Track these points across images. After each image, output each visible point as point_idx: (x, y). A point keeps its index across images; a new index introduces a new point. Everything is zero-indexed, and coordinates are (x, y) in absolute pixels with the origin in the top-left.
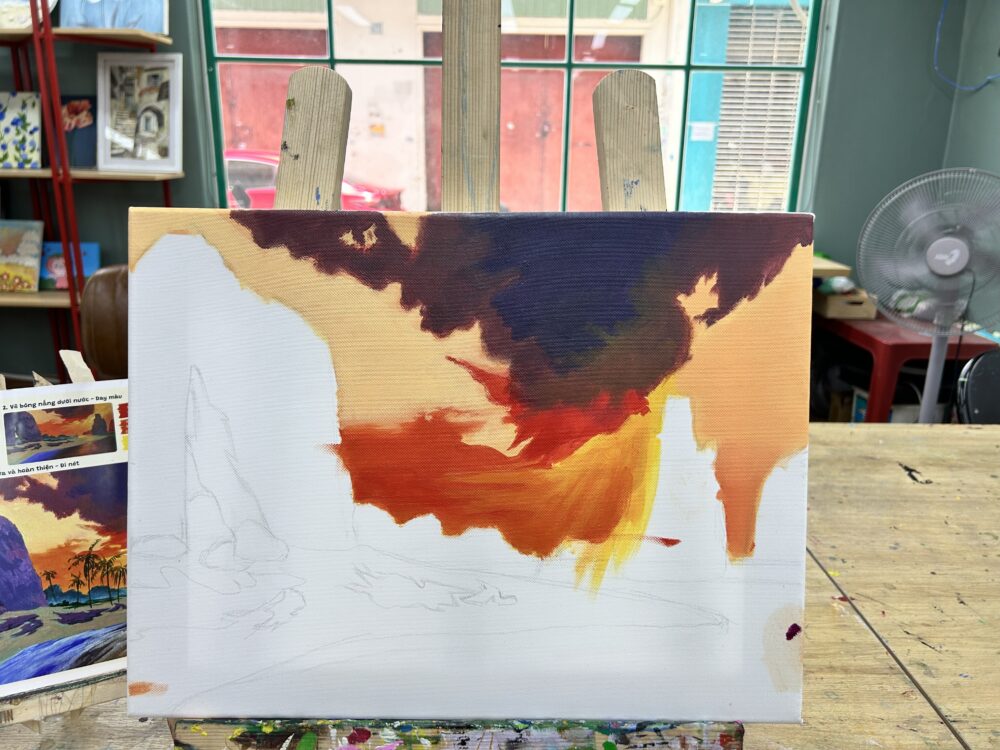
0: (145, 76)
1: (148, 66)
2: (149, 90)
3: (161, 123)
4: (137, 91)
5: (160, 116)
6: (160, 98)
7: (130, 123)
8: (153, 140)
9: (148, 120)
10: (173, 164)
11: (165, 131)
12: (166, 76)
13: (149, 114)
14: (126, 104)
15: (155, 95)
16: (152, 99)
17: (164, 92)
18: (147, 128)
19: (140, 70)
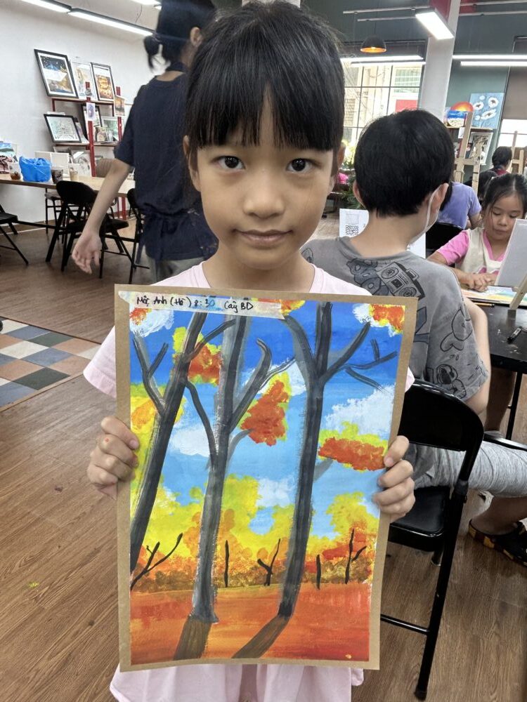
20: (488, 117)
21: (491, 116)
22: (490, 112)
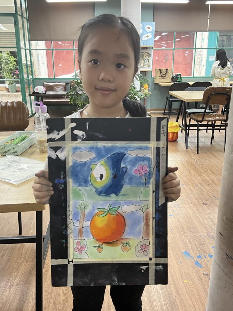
0: (146, 53)
1: (147, 52)
2: (147, 56)
3: (148, 61)
4: (145, 56)
5: (148, 60)
6: (149, 57)
7: (143, 62)
8: (147, 64)
9: (146, 61)
10: (150, 69)
11: (149, 63)
12: (150, 53)
13: (147, 60)
14: (143, 58)
15: (148, 56)
16: (147, 57)
17: (149, 56)
18: (146, 62)
19: (146, 52)
20: (146, 38)
21: (149, 38)
22: (148, 35)
